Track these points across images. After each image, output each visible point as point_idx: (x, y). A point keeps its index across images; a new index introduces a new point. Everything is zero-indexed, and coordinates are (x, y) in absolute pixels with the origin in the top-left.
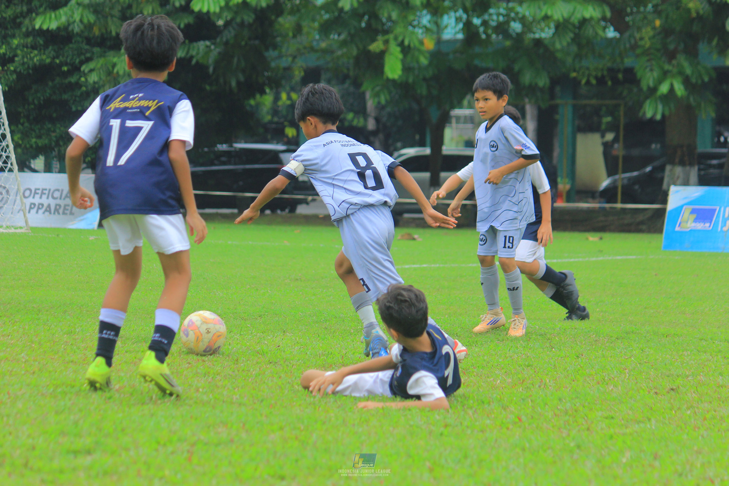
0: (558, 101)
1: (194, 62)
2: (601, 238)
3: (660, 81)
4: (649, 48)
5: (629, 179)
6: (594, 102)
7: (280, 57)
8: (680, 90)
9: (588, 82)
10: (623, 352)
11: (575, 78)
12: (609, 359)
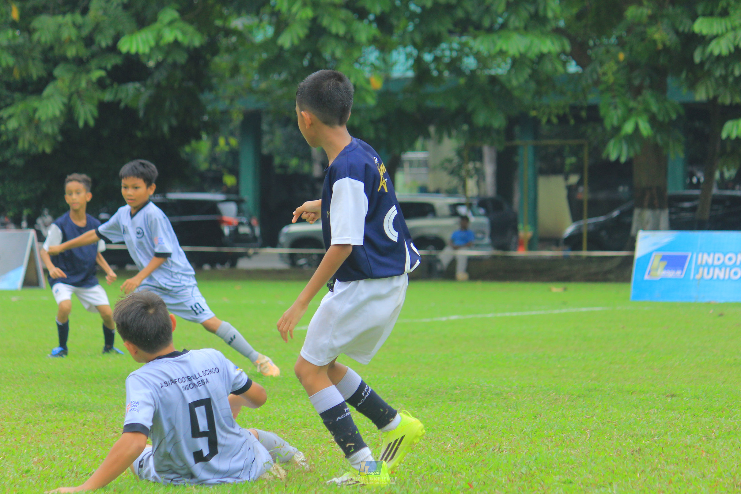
0: (518, 142)
1: (122, 105)
2: (565, 289)
3: (624, 120)
4: (613, 84)
5: (596, 224)
6: (556, 142)
7: (216, 99)
8: (645, 129)
9: (549, 121)
10: (585, 411)
11: (534, 118)
12: (569, 419)
